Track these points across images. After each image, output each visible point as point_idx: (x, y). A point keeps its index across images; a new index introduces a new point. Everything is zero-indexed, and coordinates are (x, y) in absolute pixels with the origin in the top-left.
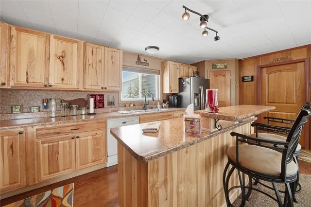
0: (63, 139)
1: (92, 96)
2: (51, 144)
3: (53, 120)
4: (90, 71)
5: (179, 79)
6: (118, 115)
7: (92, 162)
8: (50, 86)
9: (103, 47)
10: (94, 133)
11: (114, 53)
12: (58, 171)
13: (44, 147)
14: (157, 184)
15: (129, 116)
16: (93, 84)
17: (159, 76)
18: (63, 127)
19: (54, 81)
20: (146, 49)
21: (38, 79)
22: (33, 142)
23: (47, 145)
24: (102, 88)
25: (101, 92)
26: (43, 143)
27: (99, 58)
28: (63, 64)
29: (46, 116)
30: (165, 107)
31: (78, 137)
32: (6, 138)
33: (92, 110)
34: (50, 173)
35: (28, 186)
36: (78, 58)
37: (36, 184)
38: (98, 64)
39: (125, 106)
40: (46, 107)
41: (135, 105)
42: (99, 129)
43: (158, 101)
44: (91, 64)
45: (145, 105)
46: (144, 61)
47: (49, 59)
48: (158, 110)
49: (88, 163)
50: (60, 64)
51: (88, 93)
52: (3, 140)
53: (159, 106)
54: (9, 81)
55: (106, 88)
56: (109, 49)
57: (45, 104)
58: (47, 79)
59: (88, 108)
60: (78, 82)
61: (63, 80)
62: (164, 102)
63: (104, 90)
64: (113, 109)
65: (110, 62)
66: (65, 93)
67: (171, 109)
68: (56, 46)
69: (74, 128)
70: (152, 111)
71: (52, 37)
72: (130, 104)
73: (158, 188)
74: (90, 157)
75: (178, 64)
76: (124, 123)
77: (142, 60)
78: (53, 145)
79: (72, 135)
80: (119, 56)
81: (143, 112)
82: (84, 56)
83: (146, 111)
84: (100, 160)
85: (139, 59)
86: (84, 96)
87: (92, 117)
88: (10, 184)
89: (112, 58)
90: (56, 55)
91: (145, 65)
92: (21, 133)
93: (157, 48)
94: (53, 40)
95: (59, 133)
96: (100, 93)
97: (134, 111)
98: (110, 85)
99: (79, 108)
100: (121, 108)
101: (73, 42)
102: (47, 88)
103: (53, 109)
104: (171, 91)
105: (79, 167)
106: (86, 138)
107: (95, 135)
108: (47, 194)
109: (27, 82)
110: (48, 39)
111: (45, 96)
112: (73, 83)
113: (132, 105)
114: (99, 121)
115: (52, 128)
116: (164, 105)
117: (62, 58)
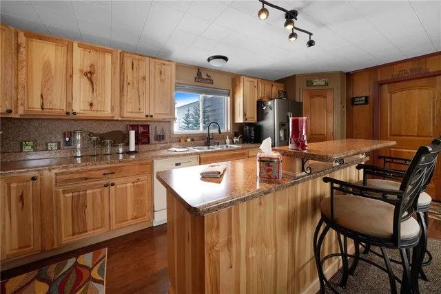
0: (91, 187)
1: (134, 127)
2: (76, 194)
3: (79, 160)
4: (130, 92)
5: (258, 102)
6: (169, 153)
7: (133, 219)
8: (74, 114)
9: (147, 59)
10: (135, 179)
11: (163, 66)
12: (85, 231)
13: (66, 198)
15: (184, 155)
16: (133, 110)
17: (229, 98)
18: (91, 170)
19: (79, 107)
20: (209, 60)
21: (57, 104)
22: (51, 191)
23: (71, 195)
24: (147, 116)
25: (146, 121)
26: (64, 192)
27: (141, 75)
28: (92, 84)
29: (69, 155)
30: (237, 143)
31: (113, 185)
32: (13, 185)
33: (132, 148)
34: (73, 235)
35: (43, 251)
36: (114, 74)
37: (55, 249)
38: (141, 82)
39: (180, 141)
40: (68, 144)
41: (194, 140)
42: (144, 173)
43: (227, 133)
44: (131, 83)
45: (208, 140)
46: (207, 78)
47: (72, 76)
48: (227, 147)
49: (127, 220)
50: (88, 83)
51: (127, 123)
52: (9, 188)
53: (228, 141)
54: (17, 107)
55: (152, 116)
56: (156, 60)
57: (67, 139)
58: (70, 104)
59: (128, 144)
60: (113, 109)
61: (91, 105)
62: (236, 135)
63: (149, 119)
64: (162, 145)
65: (158, 79)
66: (94, 124)
67: (246, 145)
68: (81, 59)
69: (106, 172)
70: (218, 148)
71: (75, 45)
72: (187, 138)
74: (130, 212)
75: (256, 81)
76: (177, 165)
77: (204, 76)
78: (78, 196)
79: (104, 182)
80: (171, 71)
81: (205, 149)
82: (121, 70)
83: (209, 149)
84: (144, 216)
85: (199, 74)
86: (121, 128)
87: (133, 157)
88: (20, 248)
89: (161, 73)
90: (81, 71)
91: (209, 83)
92: (34, 179)
93: (225, 59)
94: (77, 51)
95: (86, 179)
96: (146, 123)
97: (192, 148)
98: (157, 111)
99: (114, 145)
100: (174, 144)
101: (105, 51)
102: (70, 117)
103: (79, 146)
104: (246, 119)
105: (115, 226)
106: (124, 185)
107: (137, 182)
108: (71, 262)
109: (42, 108)
110: (70, 48)
111: (66, 127)
112: (106, 109)
113: (189, 140)
114: (142, 162)
115: (77, 172)
116: (235, 139)
117: (90, 75)
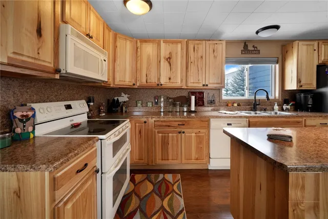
0: (172, 132)
1: (193, 93)
2: (164, 135)
4: (193, 69)
5: (318, 67)
6: (220, 115)
7: (195, 159)
8: (161, 85)
9: (204, 42)
10: (197, 131)
11: (216, 45)
12: (168, 160)
13: (159, 136)
14: (303, 205)
15: (235, 117)
16: (195, 82)
17: (277, 66)
18: (172, 121)
19: (164, 81)
20: (257, 32)
21: (153, 80)
22: (152, 131)
23: (161, 135)
24: (204, 85)
25: (201, 89)
26: (158, 132)
27: (200, 55)
28: (170, 65)
29: (157, 110)
30: (287, 110)
31: (184, 132)
32: (137, 124)
33: (193, 108)
34: (162, 160)
35: (148, 165)
36: (182, 57)
37: (153, 165)
38: (200, 60)
39: (227, 105)
40: (157, 103)
41: (241, 105)
42: (202, 127)
43: (275, 100)
44: (193, 62)
45: (254, 105)
46: (253, 49)
47: (160, 62)
48: (276, 113)
49: (192, 159)
50: (168, 65)
51: (189, 91)
52: (136, 125)
53: (276, 107)
54: (136, 82)
55: (207, 85)
56: (211, 42)
57: (156, 101)
58: (159, 79)
59: (190, 105)
60: (182, 80)
61: (170, 79)
62: (286, 102)
63: (205, 87)
64: (212, 108)
65: (212, 56)
66: (170, 91)
67: (300, 114)
68: (165, 50)
69: (180, 123)
70: (263, 114)
71: (162, 42)
72: (234, 103)
73: (304, 210)
74: (194, 155)
75: (316, 43)
76: (228, 124)
77: (250, 48)
78: (165, 136)
79: (179, 130)
80: (222, 48)
81: (253, 114)
82: (186, 54)
83: (256, 113)
84: (203, 159)
85: (246, 46)
86: (185, 94)
87: (193, 115)
88: (139, 159)
89: (214, 51)
90: (165, 58)
91: (255, 53)
92: (145, 122)
93: (277, 27)
94: (162, 44)
95: (169, 126)
96: (201, 91)
97: (239, 112)
98: (212, 82)
99: (181, 106)
100: (223, 108)
101: (176, 42)
102: (159, 88)
103: (162, 105)
104: (301, 86)
105: (184, 161)
106: (190, 134)
107: (198, 133)
108: (161, 176)
109: (147, 82)
110: (159, 45)
111: (155, 93)
112: (178, 82)
113: (236, 105)
114: (202, 119)
115: (164, 121)
116: (285, 107)
117: (169, 59)
